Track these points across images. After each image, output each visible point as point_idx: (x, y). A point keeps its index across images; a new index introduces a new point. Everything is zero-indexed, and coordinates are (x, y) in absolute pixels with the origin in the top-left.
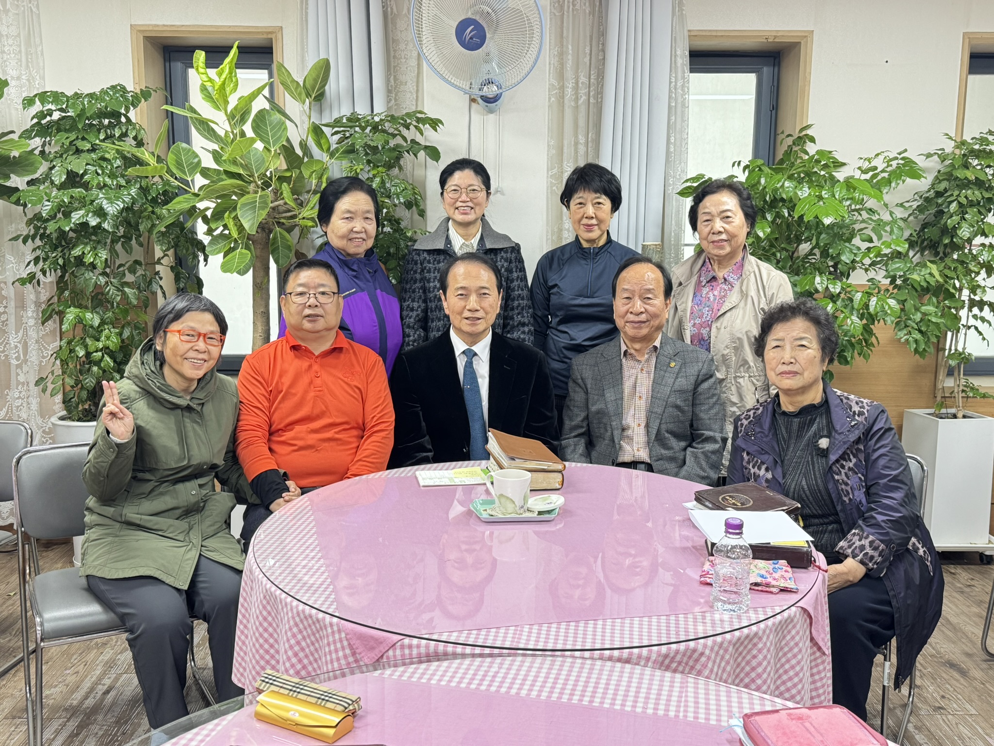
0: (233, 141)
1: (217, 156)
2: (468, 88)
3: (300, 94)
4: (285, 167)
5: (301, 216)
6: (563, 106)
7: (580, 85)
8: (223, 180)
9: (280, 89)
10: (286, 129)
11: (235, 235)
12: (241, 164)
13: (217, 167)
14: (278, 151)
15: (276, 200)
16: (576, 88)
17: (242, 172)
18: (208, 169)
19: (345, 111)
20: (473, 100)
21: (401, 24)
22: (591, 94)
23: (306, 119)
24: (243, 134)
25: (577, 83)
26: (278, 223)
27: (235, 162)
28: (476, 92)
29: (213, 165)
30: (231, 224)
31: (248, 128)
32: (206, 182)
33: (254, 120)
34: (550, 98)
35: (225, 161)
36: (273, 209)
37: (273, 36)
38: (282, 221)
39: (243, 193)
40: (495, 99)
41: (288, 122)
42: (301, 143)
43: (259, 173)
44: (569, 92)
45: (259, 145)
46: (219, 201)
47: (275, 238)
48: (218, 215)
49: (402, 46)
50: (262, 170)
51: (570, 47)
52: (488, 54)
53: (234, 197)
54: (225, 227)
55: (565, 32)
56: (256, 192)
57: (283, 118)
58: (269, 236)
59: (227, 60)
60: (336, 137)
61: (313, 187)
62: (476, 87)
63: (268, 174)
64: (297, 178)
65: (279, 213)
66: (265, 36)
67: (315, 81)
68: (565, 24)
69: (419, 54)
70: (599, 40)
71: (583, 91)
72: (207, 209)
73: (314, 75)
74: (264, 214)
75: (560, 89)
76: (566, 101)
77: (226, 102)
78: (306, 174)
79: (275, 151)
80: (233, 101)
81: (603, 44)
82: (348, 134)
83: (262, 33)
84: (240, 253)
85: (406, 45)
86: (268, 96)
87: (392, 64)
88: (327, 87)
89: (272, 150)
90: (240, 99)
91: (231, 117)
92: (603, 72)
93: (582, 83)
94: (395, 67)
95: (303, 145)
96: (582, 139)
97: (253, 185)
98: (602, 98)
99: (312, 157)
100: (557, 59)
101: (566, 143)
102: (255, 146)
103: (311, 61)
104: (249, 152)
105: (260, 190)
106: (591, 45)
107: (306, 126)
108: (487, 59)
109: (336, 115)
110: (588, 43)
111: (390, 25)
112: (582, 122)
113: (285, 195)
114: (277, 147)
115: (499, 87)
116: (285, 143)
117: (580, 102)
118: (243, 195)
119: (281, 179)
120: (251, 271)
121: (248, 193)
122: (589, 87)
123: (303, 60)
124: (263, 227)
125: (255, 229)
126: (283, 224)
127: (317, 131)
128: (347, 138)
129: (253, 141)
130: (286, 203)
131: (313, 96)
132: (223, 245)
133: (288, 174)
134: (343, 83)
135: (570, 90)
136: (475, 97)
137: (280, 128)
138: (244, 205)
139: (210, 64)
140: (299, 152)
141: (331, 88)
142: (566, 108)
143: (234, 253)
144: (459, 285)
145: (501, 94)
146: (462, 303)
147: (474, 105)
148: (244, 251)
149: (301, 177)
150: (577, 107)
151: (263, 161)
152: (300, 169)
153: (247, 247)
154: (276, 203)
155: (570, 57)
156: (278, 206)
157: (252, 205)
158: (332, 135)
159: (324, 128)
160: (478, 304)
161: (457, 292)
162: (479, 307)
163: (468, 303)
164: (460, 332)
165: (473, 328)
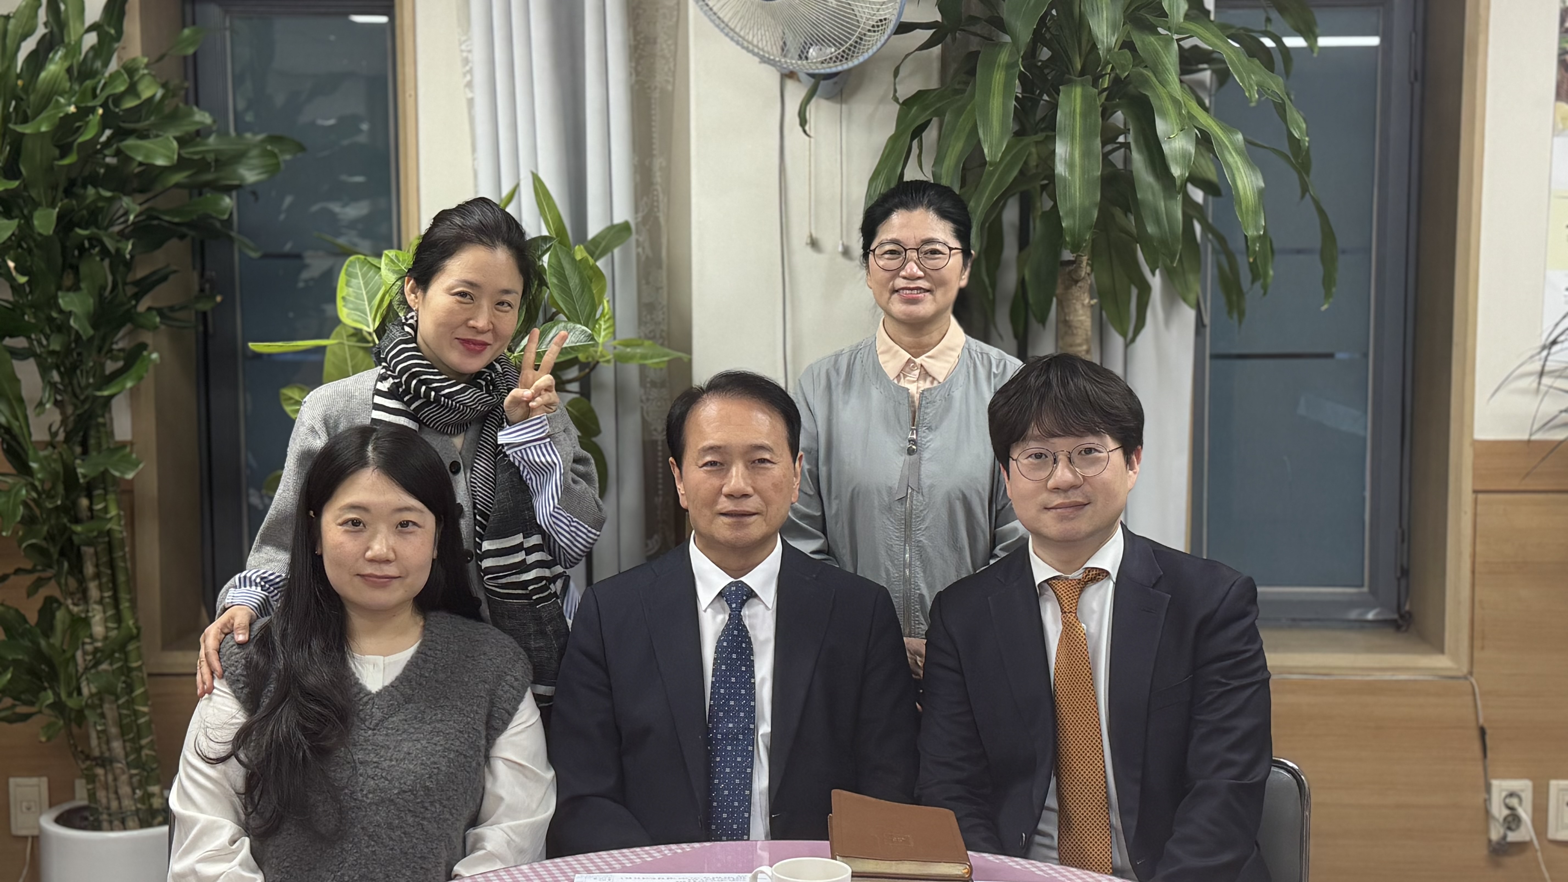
2: (777, 55)
20: (789, 75)
144: (708, 443)
146: (715, 481)
147: (789, 83)
160: (750, 481)
161: (704, 456)
162: (750, 490)
163: (726, 481)
164: (711, 546)
165: (741, 533)
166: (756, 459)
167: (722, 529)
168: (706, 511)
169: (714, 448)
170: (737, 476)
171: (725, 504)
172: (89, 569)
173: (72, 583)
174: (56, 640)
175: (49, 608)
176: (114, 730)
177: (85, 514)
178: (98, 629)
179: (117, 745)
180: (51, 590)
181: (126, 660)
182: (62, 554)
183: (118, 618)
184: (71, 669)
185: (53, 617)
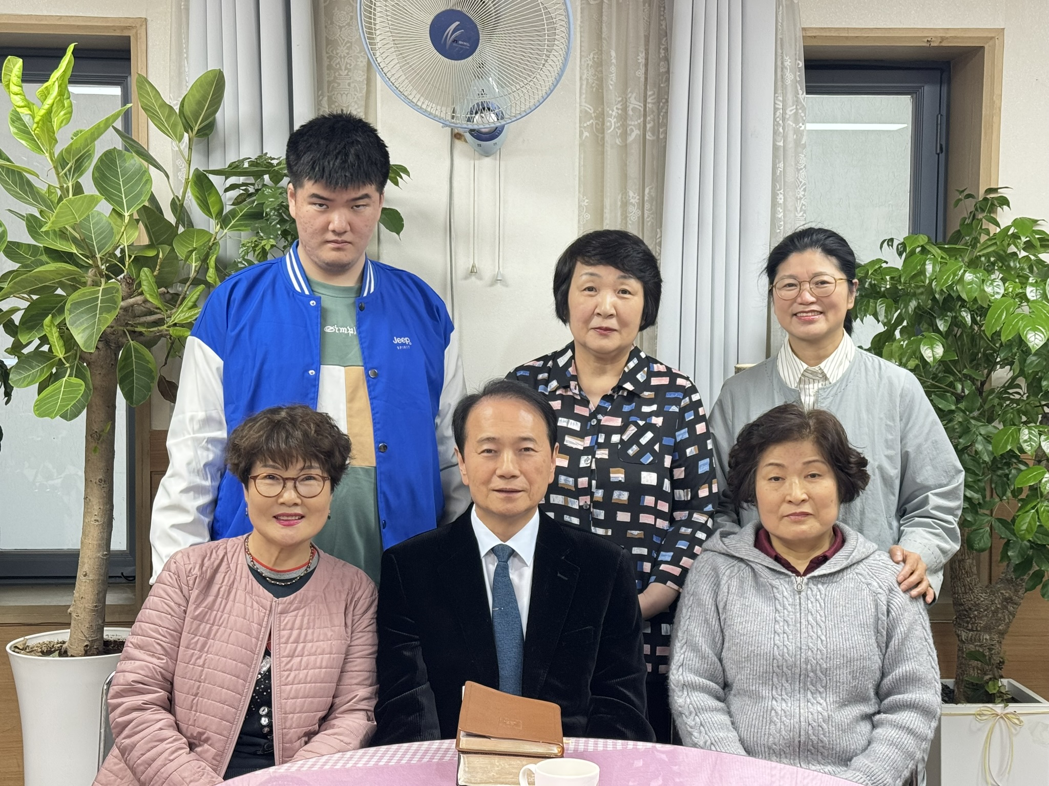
0: (60, 199)
1: (33, 225)
2: (449, 118)
3: (174, 126)
4: (145, 241)
5: (170, 322)
6: (603, 145)
7: (630, 113)
8: (42, 264)
9: (141, 118)
10: (149, 181)
11: (60, 353)
12: (76, 238)
13: (32, 242)
14: (136, 216)
15: (130, 296)
16: (624, 117)
17: (76, 252)
18: (18, 245)
19: (248, 151)
20: (457, 136)
21: (341, 16)
22: (648, 126)
23: (183, 165)
24: (78, 189)
25: (625, 109)
26: (133, 333)
27: (62, 234)
28: (462, 124)
29: (27, 239)
30: (54, 336)
31: (87, 181)
32: (15, 266)
33: (97, 168)
34: (581, 133)
35: (47, 233)
36: (125, 309)
37: (131, 34)
38: (140, 329)
39: (74, 284)
40: (493, 134)
41: (152, 170)
42: (174, 204)
43: (103, 253)
44: (612, 122)
45: (104, 208)
46: (35, 297)
47: (127, 356)
48: (33, 320)
49: (342, 50)
50: (108, 248)
51: (613, 54)
52: (481, 65)
53: (59, 291)
54: (44, 340)
55: (604, 29)
56: (96, 284)
57: (145, 164)
58: (116, 355)
59: (56, 75)
60: (234, 194)
61: (192, 274)
62: (462, 115)
63: (118, 253)
64: (165, 259)
65: (135, 317)
66: (118, 33)
67: (200, 104)
68: (605, 18)
69: (369, 63)
70: (660, 43)
71: (634, 123)
72: (14, 310)
73: (198, 96)
74: (110, 318)
75: (597, 118)
76: (608, 138)
77: (53, 141)
78: (181, 253)
79: (131, 216)
80: (65, 139)
81: (666, 50)
82: (251, 190)
83: (114, 28)
84: (68, 384)
85: (349, 48)
86: (120, 128)
87: (326, 78)
88: (218, 115)
89: (126, 214)
90: (76, 134)
91: (61, 163)
92: (668, 93)
93: (634, 109)
94: (329, 82)
95: (177, 206)
96: (633, 197)
97: (91, 272)
98: (666, 133)
99: (190, 224)
100: (592, 71)
101: (607, 202)
102: (97, 208)
103: (194, 74)
104: (87, 219)
105: (103, 280)
106: (647, 51)
107: (182, 176)
108: (481, 72)
109: (232, 158)
110: (642, 48)
111: (323, 18)
112: (633, 170)
113: (145, 287)
114: (134, 211)
115: (500, 116)
116: (146, 204)
117: (631, 138)
118: (75, 289)
119: (140, 261)
120: (85, 411)
121: (84, 284)
122: (645, 116)
123: (180, 73)
124: (108, 341)
125: (94, 343)
126: (141, 334)
127: (202, 182)
128: (251, 195)
129: (93, 201)
130: (146, 301)
131: (196, 128)
132: (39, 371)
133: (151, 253)
134: (245, 108)
135: (613, 121)
136: (461, 131)
137: (140, 179)
138: (77, 305)
139: (27, 77)
140: (170, 217)
141: (225, 115)
142: (608, 148)
143: (57, 384)
144: (485, 435)
145: (503, 127)
146: (491, 465)
147: (458, 143)
148: (74, 380)
149: (172, 257)
150: (625, 147)
151: (111, 233)
152: (171, 245)
153: (79, 374)
154: (131, 301)
155: (613, 69)
156: (132, 306)
157: (89, 305)
158: (226, 190)
159: (211, 177)
160: (517, 466)
161: (481, 445)
163: (499, 464)
165: (510, 506)
166: (522, 448)
167: (496, 502)
168: (484, 489)
169: (489, 439)
170: (508, 461)
171: (498, 483)
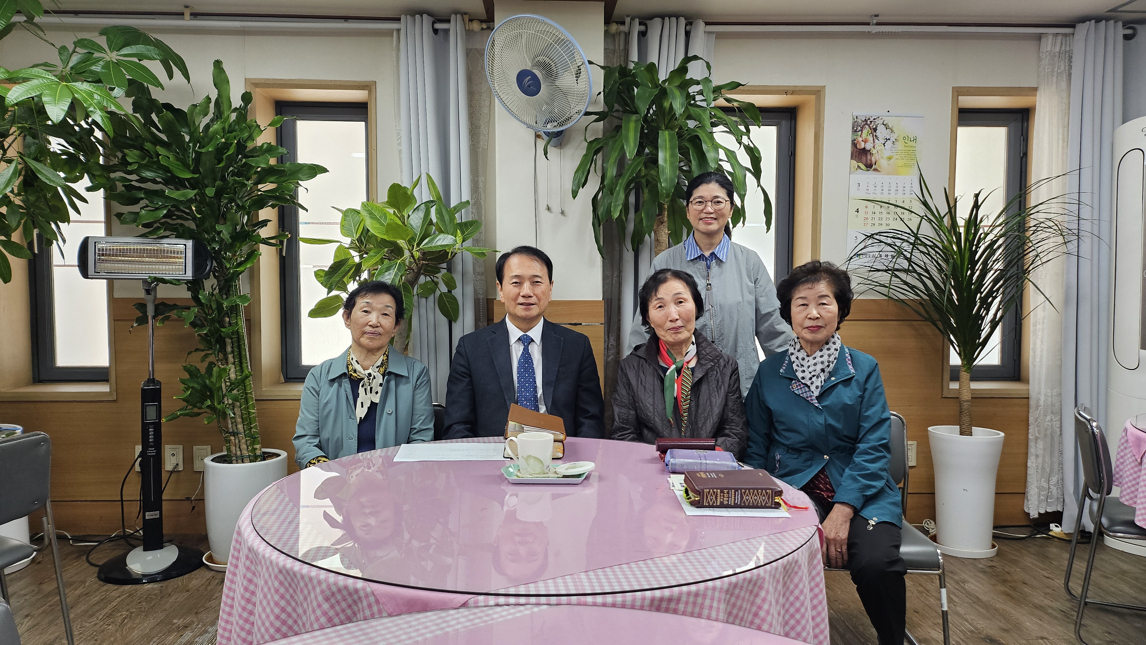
20: (538, 136)
52: (542, 99)
144: (514, 275)
146: (517, 291)
161: (512, 280)
162: (532, 295)
163: (522, 290)
164: (515, 318)
165: (528, 313)
166: (535, 282)
167: (520, 311)
168: (513, 303)
169: (517, 276)
170: (526, 288)
171: (521, 300)
172: (229, 349)
173: (221, 356)
174: (214, 379)
175: (211, 365)
176: (239, 420)
177: (227, 325)
178: (233, 376)
179: (240, 426)
180: (212, 358)
181: (245, 390)
182: (217, 342)
183: (242, 370)
184: (220, 393)
185: (213, 370)
